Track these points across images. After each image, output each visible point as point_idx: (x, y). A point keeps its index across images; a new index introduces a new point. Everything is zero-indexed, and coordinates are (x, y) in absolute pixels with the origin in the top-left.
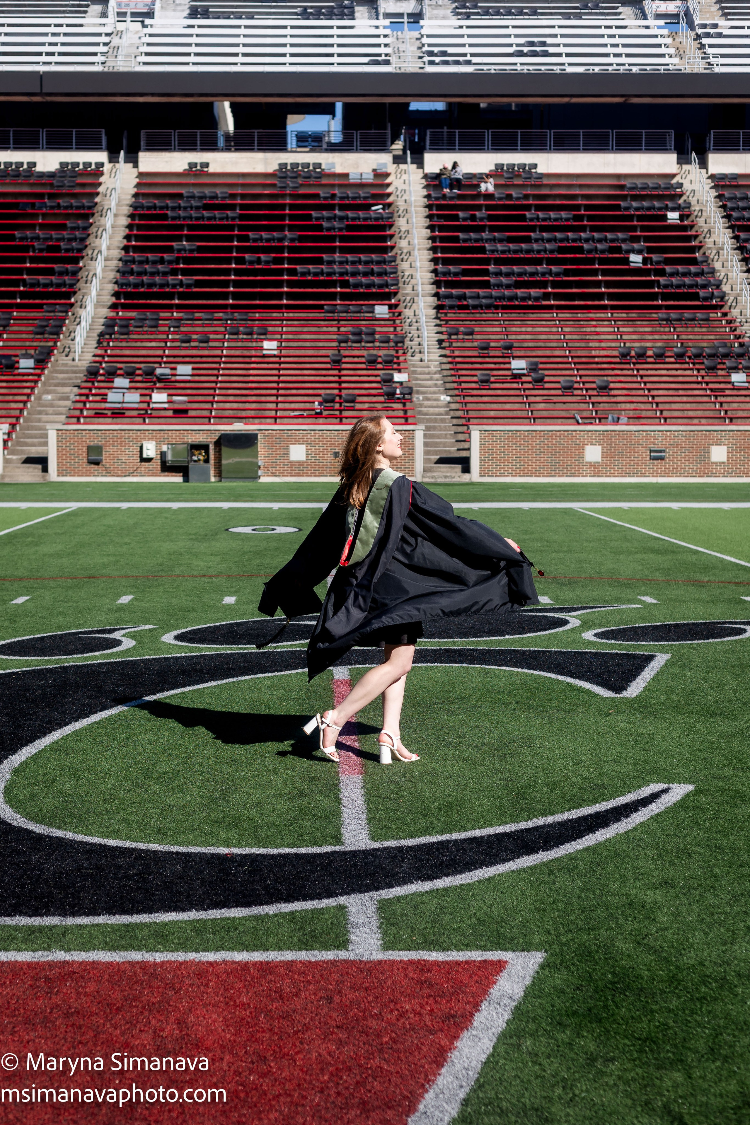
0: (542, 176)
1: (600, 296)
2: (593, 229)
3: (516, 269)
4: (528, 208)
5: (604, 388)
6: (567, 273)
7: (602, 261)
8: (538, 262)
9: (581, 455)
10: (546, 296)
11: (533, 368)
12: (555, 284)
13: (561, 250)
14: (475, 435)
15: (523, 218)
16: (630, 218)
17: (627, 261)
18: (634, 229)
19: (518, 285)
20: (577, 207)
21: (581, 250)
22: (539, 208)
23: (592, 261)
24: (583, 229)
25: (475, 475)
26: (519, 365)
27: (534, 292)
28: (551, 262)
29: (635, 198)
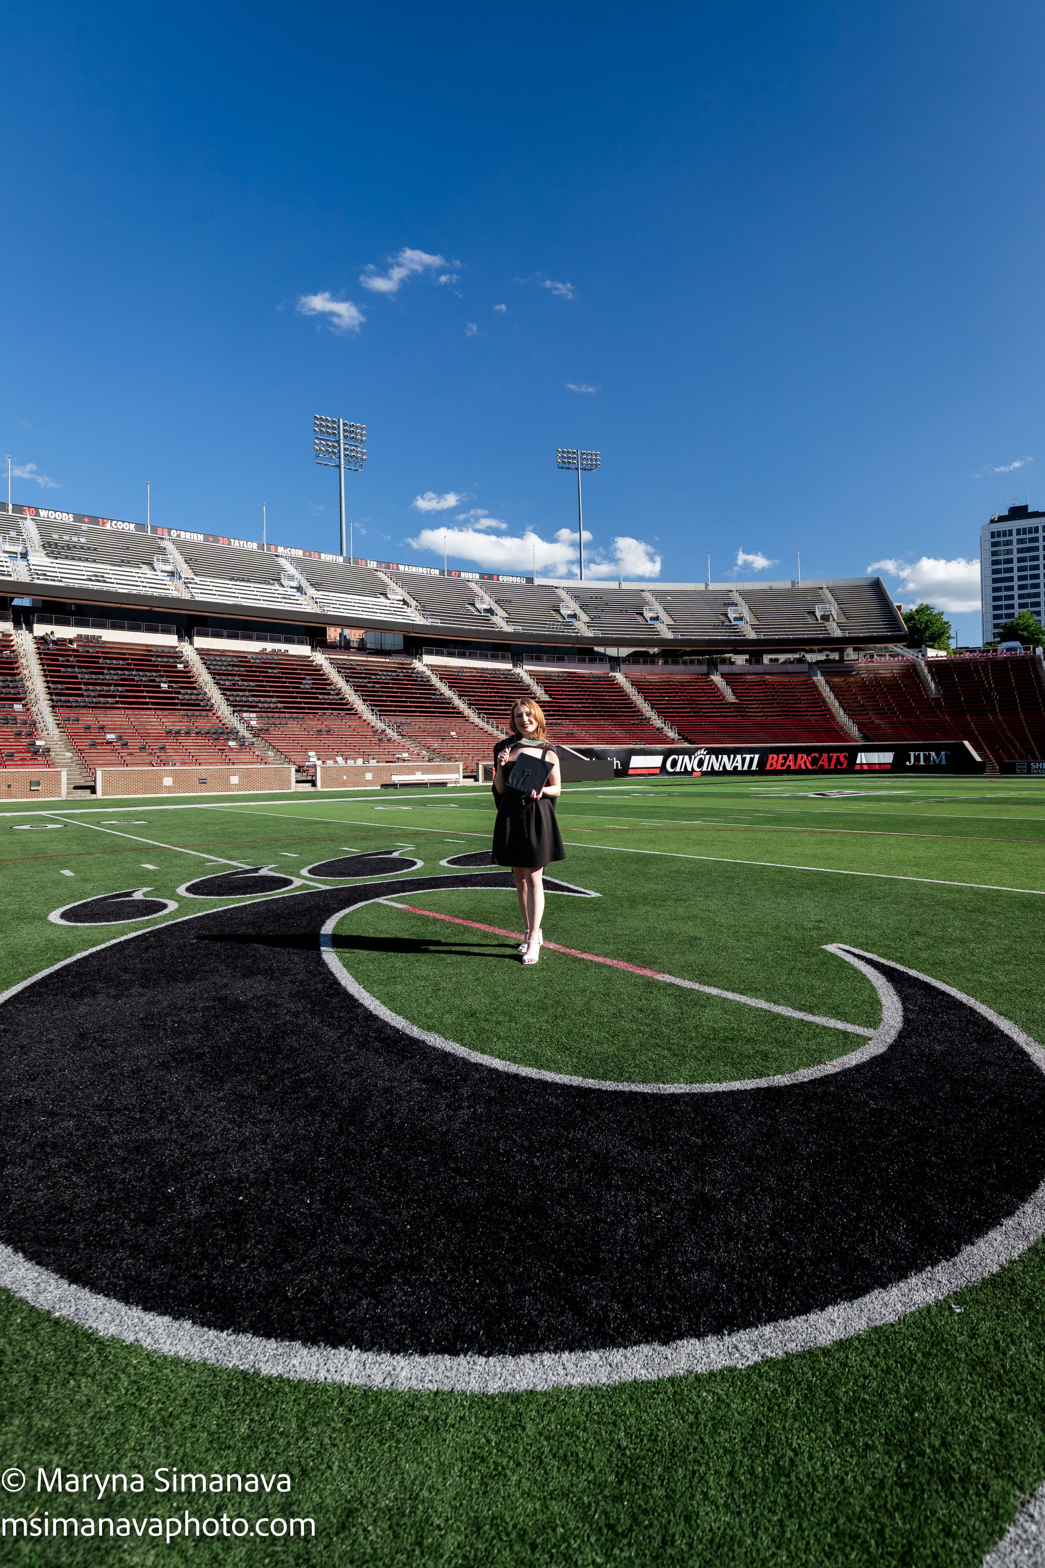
0: (105, 642)
1: (147, 703)
2: (138, 670)
3: (98, 688)
4: (99, 657)
5: (163, 748)
6: (127, 691)
7: (145, 686)
8: (109, 685)
9: (161, 782)
10: (117, 702)
11: (120, 738)
12: (120, 697)
13: (122, 680)
14: (99, 774)
15: (98, 663)
16: (157, 666)
17: (159, 687)
18: (160, 671)
19: (100, 696)
20: (127, 659)
21: (133, 680)
22: (105, 658)
23: (140, 686)
24: (132, 670)
25: (99, 795)
26: (111, 737)
27: (110, 700)
28: (116, 685)
29: (158, 656)
